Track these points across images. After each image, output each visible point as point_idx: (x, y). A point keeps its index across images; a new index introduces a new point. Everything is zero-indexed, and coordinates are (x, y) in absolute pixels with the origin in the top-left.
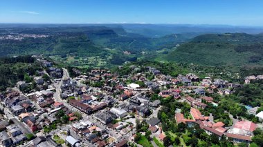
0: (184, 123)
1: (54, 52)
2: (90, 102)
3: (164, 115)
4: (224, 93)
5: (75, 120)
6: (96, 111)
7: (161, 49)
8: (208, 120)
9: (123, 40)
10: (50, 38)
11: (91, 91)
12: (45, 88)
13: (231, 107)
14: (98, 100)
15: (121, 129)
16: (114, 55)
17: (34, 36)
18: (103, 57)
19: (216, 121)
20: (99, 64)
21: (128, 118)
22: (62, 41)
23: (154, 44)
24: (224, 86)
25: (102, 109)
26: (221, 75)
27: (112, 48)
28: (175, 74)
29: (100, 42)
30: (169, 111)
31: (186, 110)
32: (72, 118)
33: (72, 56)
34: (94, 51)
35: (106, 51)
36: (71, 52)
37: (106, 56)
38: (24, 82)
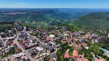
0: (68, 58)
2: (29, 43)
3: (59, 52)
4: (94, 42)
5: (18, 52)
6: (30, 48)
7: (74, 19)
8: (81, 57)
10: (27, 14)
11: (32, 38)
12: (12, 36)
13: (95, 51)
14: (33, 43)
15: (37, 58)
16: (52, 21)
17: (21, 13)
18: (48, 22)
19: (85, 58)
20: (45, 25)
21: (43, 53)
22: (31, 15)
24: (95, 38)
25: (33, 47)
26: (97, 32)
27: (52, 18)
28: (73, 31)
29: (48, 16)
30: (63, 50)
31: (71, 51)
32: (17, 51)
34: (44, 19)
35: (49, 19)
36: (34, 20)
37: (49, 22)
38: (4, 33)
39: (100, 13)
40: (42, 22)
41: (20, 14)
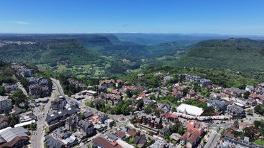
1: (42, 59)
9: (118, 48)
10: (37, 45)
16: (112, 63)
17: (19, 43)
18: (100, 65)
20: (97, 74)
23: (151, 52)
33: (63, 64)
34: (89, 59)
35: (102, 58)
36: (62, 60)
37: (104, 64)
39: (225, 41)
40: (84, 66)
41: (17, 45)
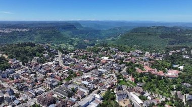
0: (143, 72)
2: (84, 66)
3: (130, 70)
4: (159, 59)
7: (109, 38)
8: (154, 71)
9: (81, 32)
10: (30, 31)
11: (81, 61)
12: (52, 60)
13: (165, 65)
14: (88, 66)
15: (108, 78)
16: (78, 42)
19: (159, 71)
20: (69, 49)
21: (109, 74)
24: (158, 56)
25: (92, 70)
26: (155, 51)
27: (75, 37)
28: (128, 50)
29: (66, 33)
30: (132, 68)
32: (78, 75)
34: (64, 40)
35: (72, 40)
36: (47, 40)
37: (73, 43)
38: (38, 57)
41: (18, 31)
